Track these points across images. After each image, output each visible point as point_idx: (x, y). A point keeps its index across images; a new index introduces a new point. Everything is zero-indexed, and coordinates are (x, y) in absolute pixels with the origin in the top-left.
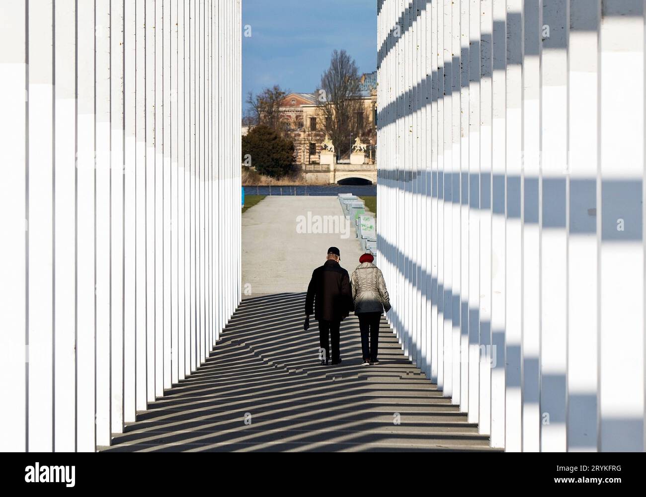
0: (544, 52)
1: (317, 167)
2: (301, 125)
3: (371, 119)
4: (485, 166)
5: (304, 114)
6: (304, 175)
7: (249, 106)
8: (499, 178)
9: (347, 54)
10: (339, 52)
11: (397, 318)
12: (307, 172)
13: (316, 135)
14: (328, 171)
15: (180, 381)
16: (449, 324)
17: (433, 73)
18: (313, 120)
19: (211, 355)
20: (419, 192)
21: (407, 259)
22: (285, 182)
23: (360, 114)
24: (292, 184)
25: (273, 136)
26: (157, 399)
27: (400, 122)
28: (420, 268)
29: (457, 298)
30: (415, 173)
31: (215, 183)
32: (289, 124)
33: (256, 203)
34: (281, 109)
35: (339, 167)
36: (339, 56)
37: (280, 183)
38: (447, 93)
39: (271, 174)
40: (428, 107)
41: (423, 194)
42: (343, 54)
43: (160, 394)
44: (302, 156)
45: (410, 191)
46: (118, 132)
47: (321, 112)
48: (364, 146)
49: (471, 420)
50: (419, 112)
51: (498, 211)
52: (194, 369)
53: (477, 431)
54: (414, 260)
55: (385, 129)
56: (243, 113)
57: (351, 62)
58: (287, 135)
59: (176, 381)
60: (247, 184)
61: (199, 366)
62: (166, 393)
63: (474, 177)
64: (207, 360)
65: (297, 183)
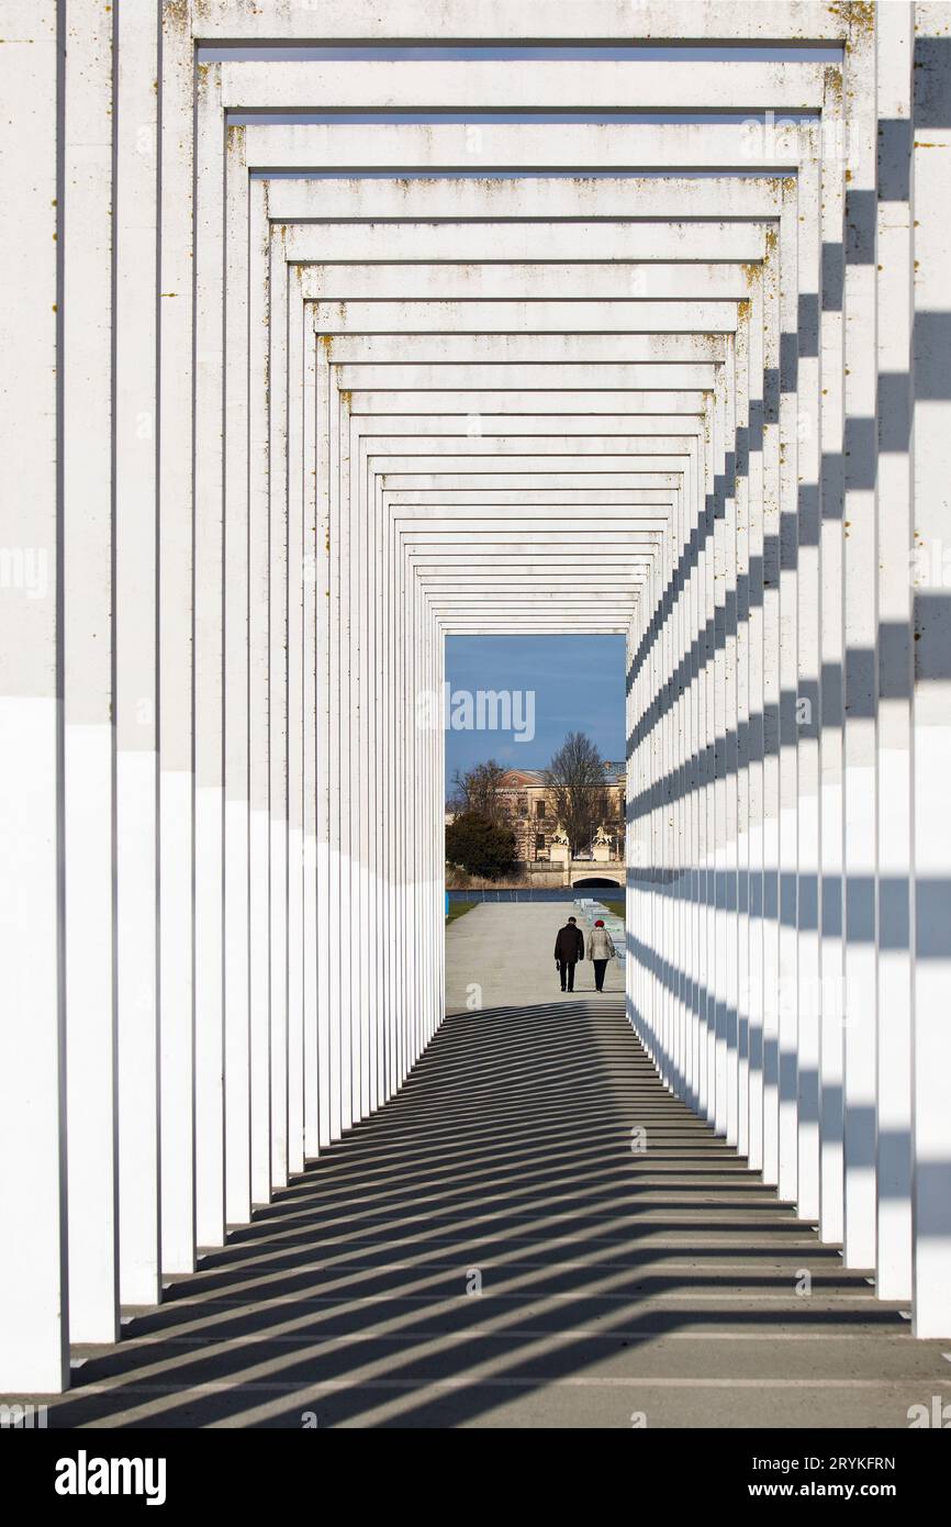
0: (847, 724)
1: (545, 864)
2: (524, 811)
3: (618, 809)
4: (771, 862)
5: (529, 797)
6: (529, 875)
7: (455, 787)
8: (789, 878)
9: (586, 737)
10: (575, 735)
11: (654, 1036)
12: (532, 872)
13: (544, 825)
14: (561, 870)
15: (363, 1119)
16: (723, 1045)
17: (701, 752)
18: (541, 804)
19: (404, 1085)
20: (682, 897)
21: (667, 963)
22: (504, 884)
23: (604, 802)
24: (512, 887)
25: (486, 826)
26: (332, 1143)
27: (657, 813)
28: (683, 976)
29: (734, 1013)
30: (676, 872)
31: (410, 887)
32: (508, 810)
33: (465, 911)
34: (497, 790)
35: (575, 864)
36: (576, 739)
37: (497, 886)
38: (720, 775)
39: (486, 875)
40: (695, 794)
41: (687, 899)
42: (580, 737)
43: (337, 1136)
44: (526, 851)
45: (670, 896)
46: (279, 825)
47: (551, 795)
48: (608, 837)
49: (753, 1165)
50: (682, 800)
51: (787, 920)
52: (382, 1104)
53: (761, 1180)
54: (676, 965)
55: (636, 822)
56: (447, 796)
57: (591, 748)
58: (506, 824)
59: (357, 1120)
60: (452, 887)
61: (388, 1099)
62: (345, 1134)
63: (756, 876)
64: (399, 1092)
65: (519, 886)
